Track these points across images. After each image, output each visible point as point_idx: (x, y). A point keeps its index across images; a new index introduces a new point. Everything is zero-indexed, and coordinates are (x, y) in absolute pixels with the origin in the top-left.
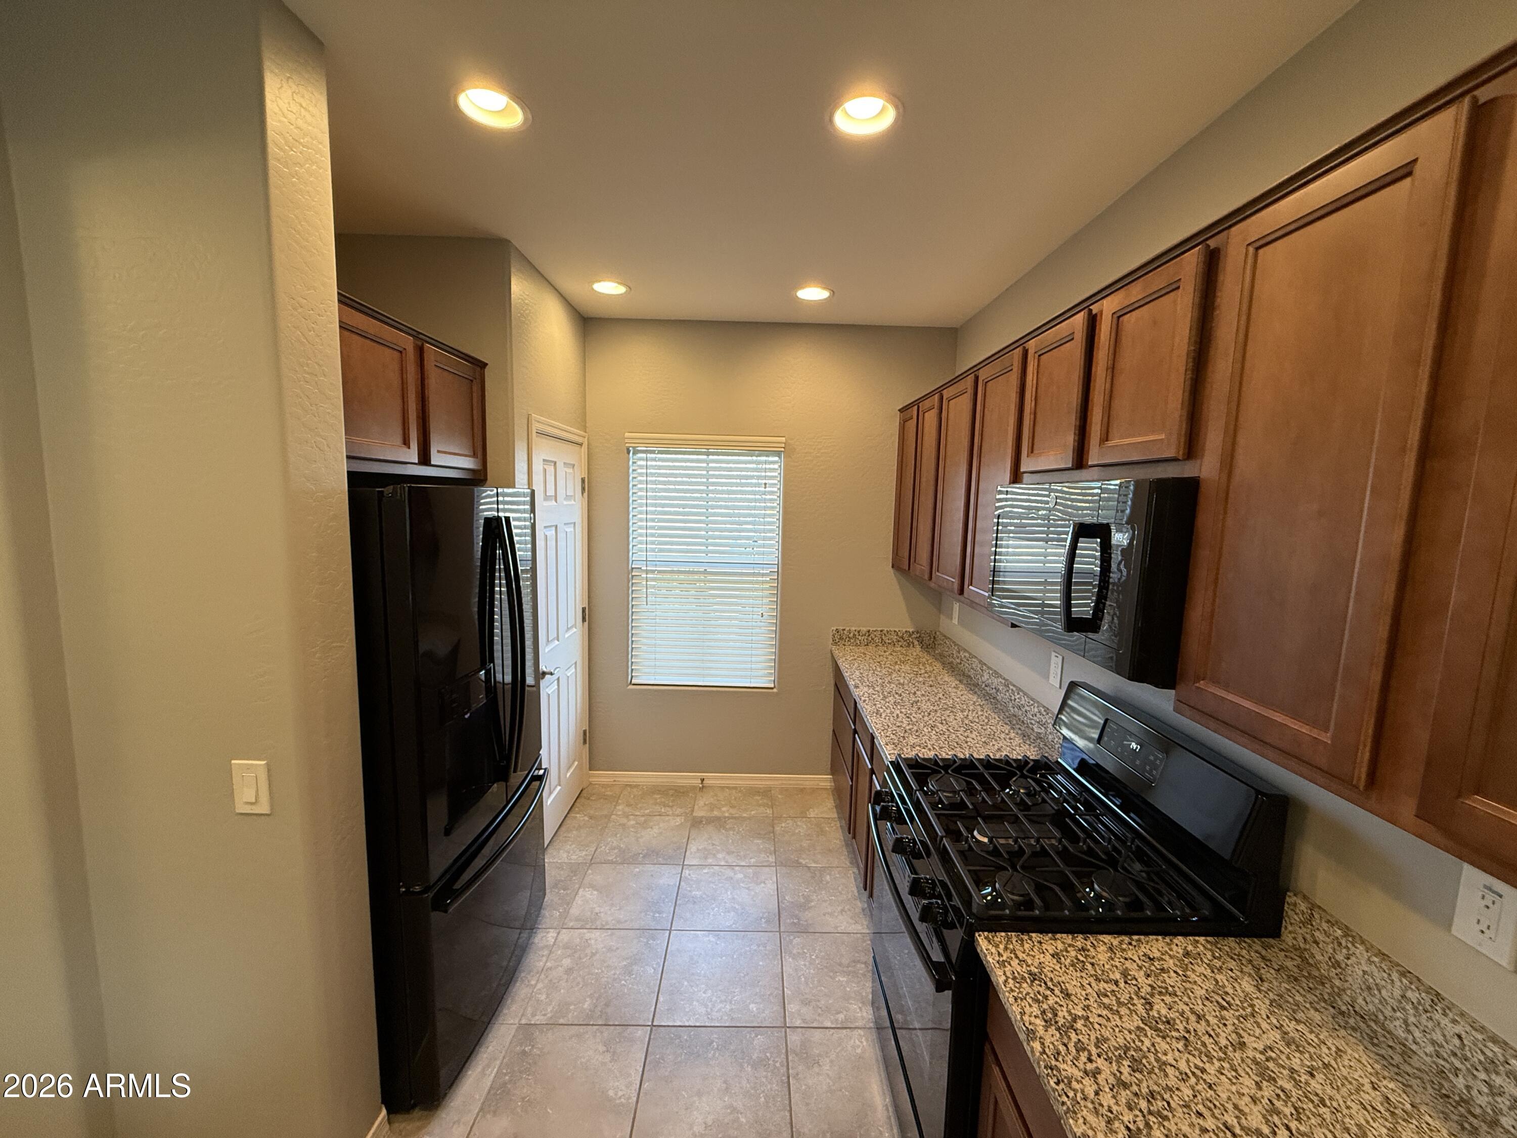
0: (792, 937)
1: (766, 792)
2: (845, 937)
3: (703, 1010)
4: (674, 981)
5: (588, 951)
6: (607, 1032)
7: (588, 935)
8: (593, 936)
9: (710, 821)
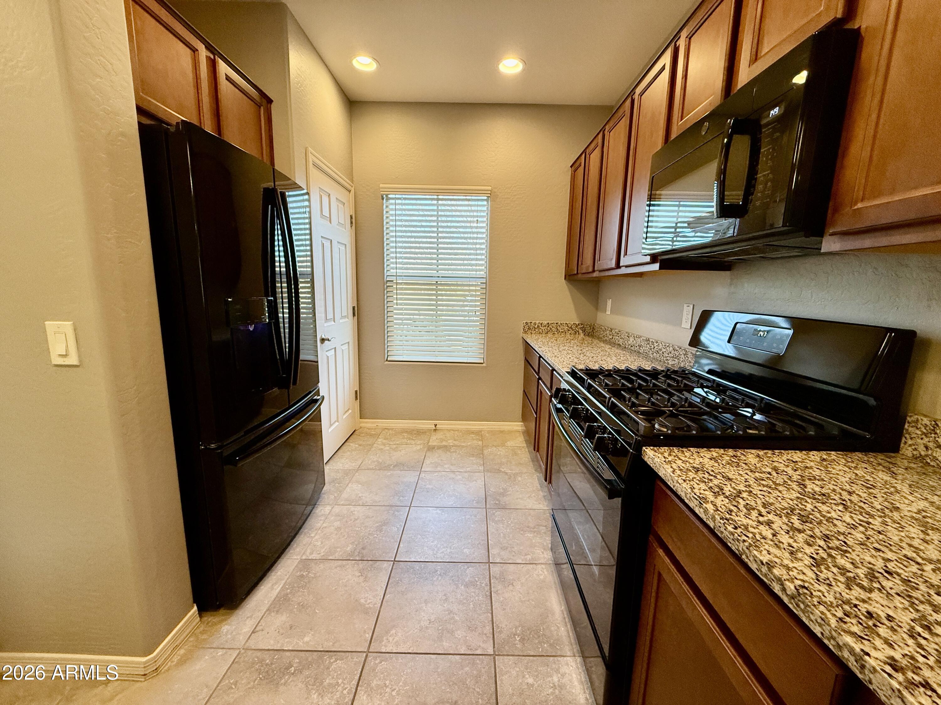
0: (494, 511)
1: (478, 433)
2: (531, 511)
3: (431, 552)
4: (411, 535)
5: (352, 517)
6: (361, 565)
7: (352, 508)
8: (356, 509)
9: (439, 448)
